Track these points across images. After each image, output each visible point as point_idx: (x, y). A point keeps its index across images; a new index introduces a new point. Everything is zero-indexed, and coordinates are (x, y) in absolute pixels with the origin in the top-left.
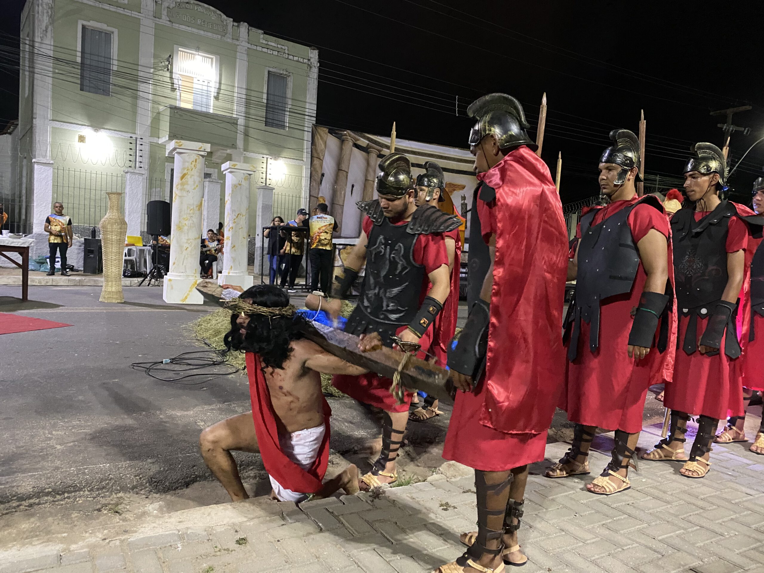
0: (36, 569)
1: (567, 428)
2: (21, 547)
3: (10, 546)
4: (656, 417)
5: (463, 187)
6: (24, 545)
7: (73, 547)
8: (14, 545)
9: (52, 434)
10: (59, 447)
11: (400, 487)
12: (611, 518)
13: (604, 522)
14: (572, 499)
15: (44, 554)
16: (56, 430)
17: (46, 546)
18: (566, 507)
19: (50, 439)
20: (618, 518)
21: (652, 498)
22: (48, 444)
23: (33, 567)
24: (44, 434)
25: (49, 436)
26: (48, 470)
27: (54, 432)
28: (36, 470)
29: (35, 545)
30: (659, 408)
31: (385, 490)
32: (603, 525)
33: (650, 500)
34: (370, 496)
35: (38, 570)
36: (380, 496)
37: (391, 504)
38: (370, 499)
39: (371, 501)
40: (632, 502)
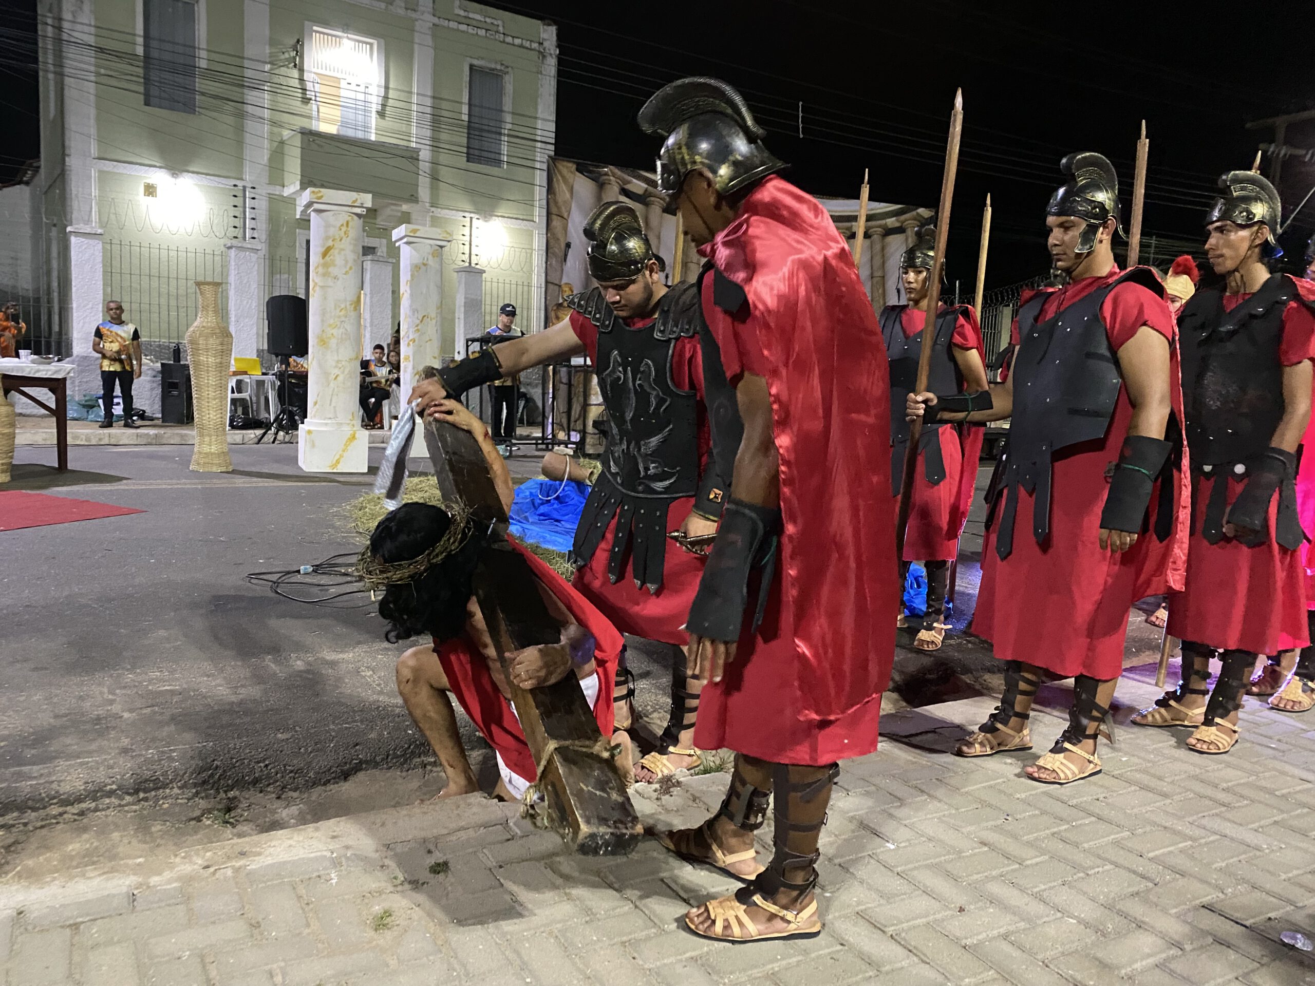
0: (92, 917)
1: (994, 673)
2: (67, 882)
3: (48, 879)
4: (1147, 653)
6: (72, 878)
7: (154, 880)
8: (54, 879)
9: (114, 694)
10: (126, 715)
11: (707, 775)
12: (1068, 822)
13: (1055, 830)
14: (1000, 791)
15: (106, 893)
16: (121, 688)
17: (108, 879)
18: (990, 806)
19: (112, 702)
20: (1079, 822)
21: (1138, 788)
22: (108, 710)
23: (88, 915)
24: (101, 693)
25: (110, 697)
26: (110, 754)
27: (118, 691)
28: (90, 753)
29: (90, 878)
30: (1152, 637)
31: (681, 779)
32: (1053, 834)
33: (1135, 791)
34: (655, 791)
35: (95, 920)
36: (672, 790)
37: (691, 803)
38: (655, 795)
39: (657, 799)
40: (1104, 795)
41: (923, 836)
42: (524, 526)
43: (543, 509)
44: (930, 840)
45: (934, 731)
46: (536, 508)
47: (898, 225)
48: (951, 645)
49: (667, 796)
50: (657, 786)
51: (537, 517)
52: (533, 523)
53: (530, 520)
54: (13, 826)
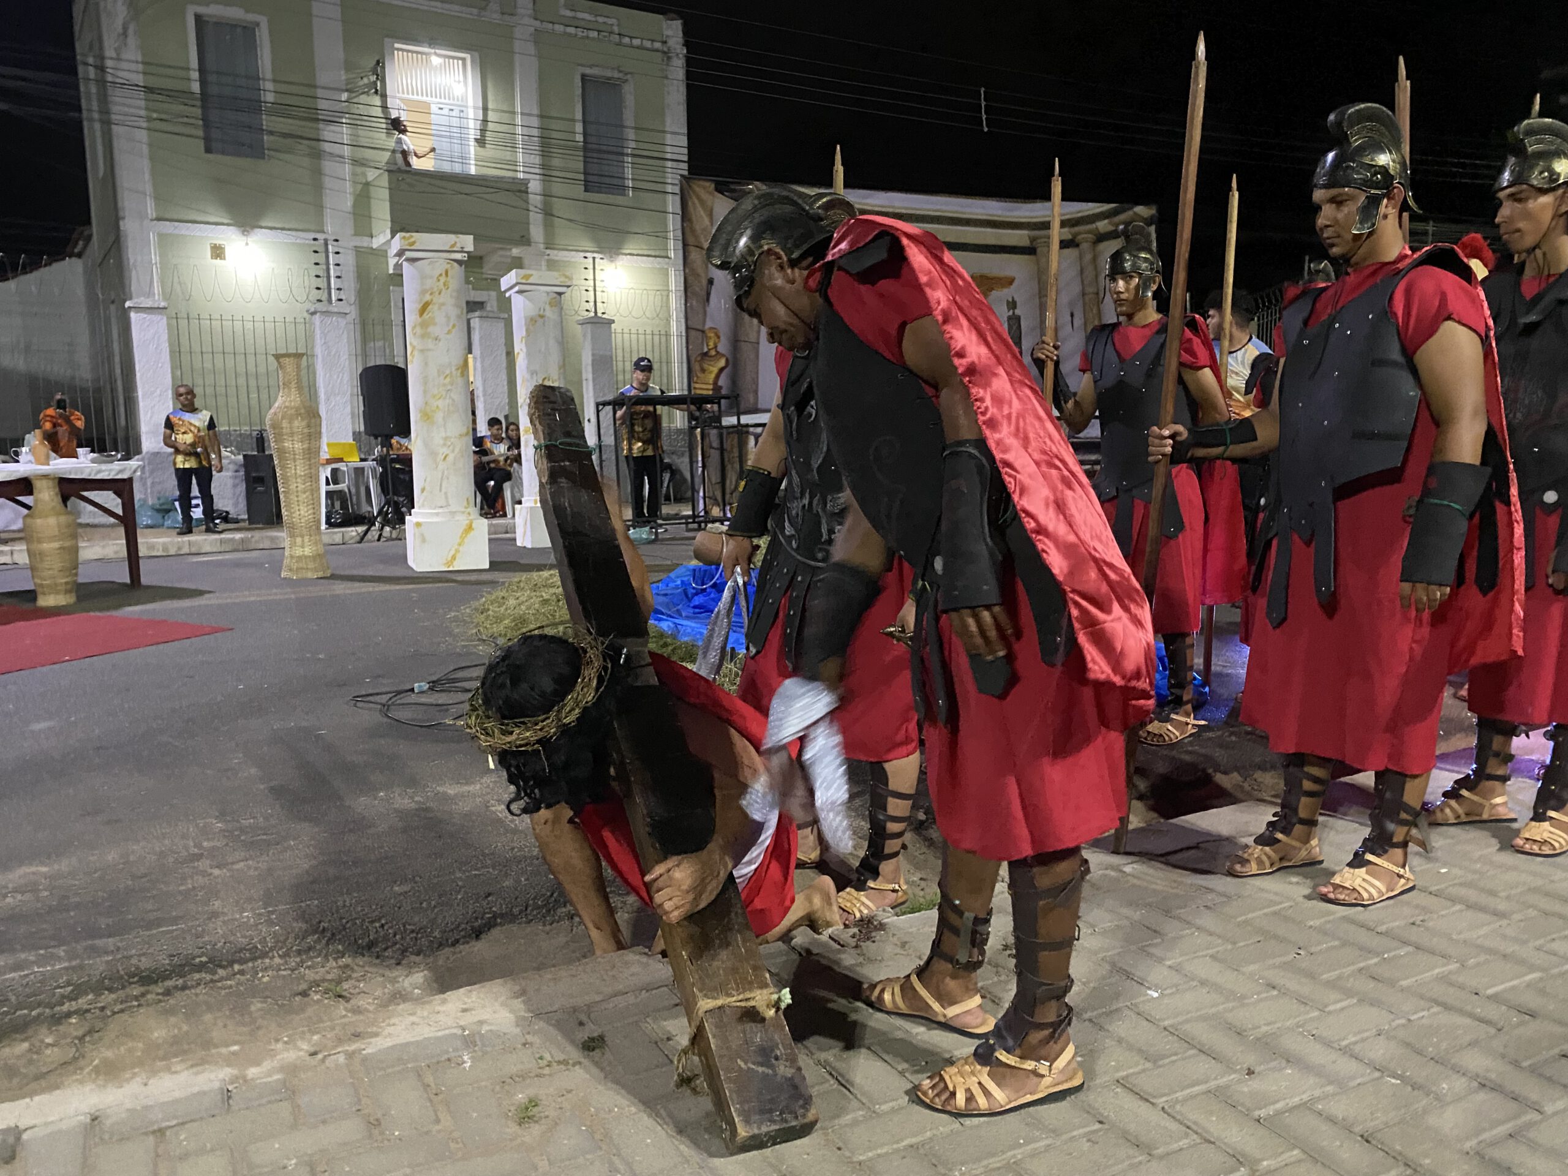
0: (180, 1121)
1: (1265, 770)
2: (148, 1078)
3: (127, 1076)
4: (1458, 736)
5: (1010, 281)
6: (154, 1073)
7: (252, 1072)
8: (135, 1075)
9: (202, 848)
10: (216, 872)
11: (917, 914)
12: (1377, 954)
13: (1362, 965)
14: (1286, 919)
15: (196, 1090)
16: (208, 840)
17: (197, 1074)
18: (1276, 937)
19: (198, 857)
20: (1392, 954)
21: (1464, 907)
22: (194, 868)
23: (175, 1117)
24: (186, 848)
25: (197, 851)
26: (198, 919)
27: (205, 844)
28: (173, 921)
29: (176, 1072)
31: (885, 921)
32: (1360, 970)
33: (1461, 911)
34: (853, 936)
35: (183, 1124)
36: (873, 934)
37: (898, 950)
38: (853, 941)
39: (856, 947)
40: (1421, 918)
41: (1193, 980)
42: (677, 621)
43: (698, 600)
44: (1203, 983)
45: (1196, 847)
46: (690, 600)
47: (1111, 228)
48: (1210, 739)
49: (869, 943)
50: (856, 930)
51: (692, 611)
52: (688, 618)
53: (684, 614)
54: (88, 1011)
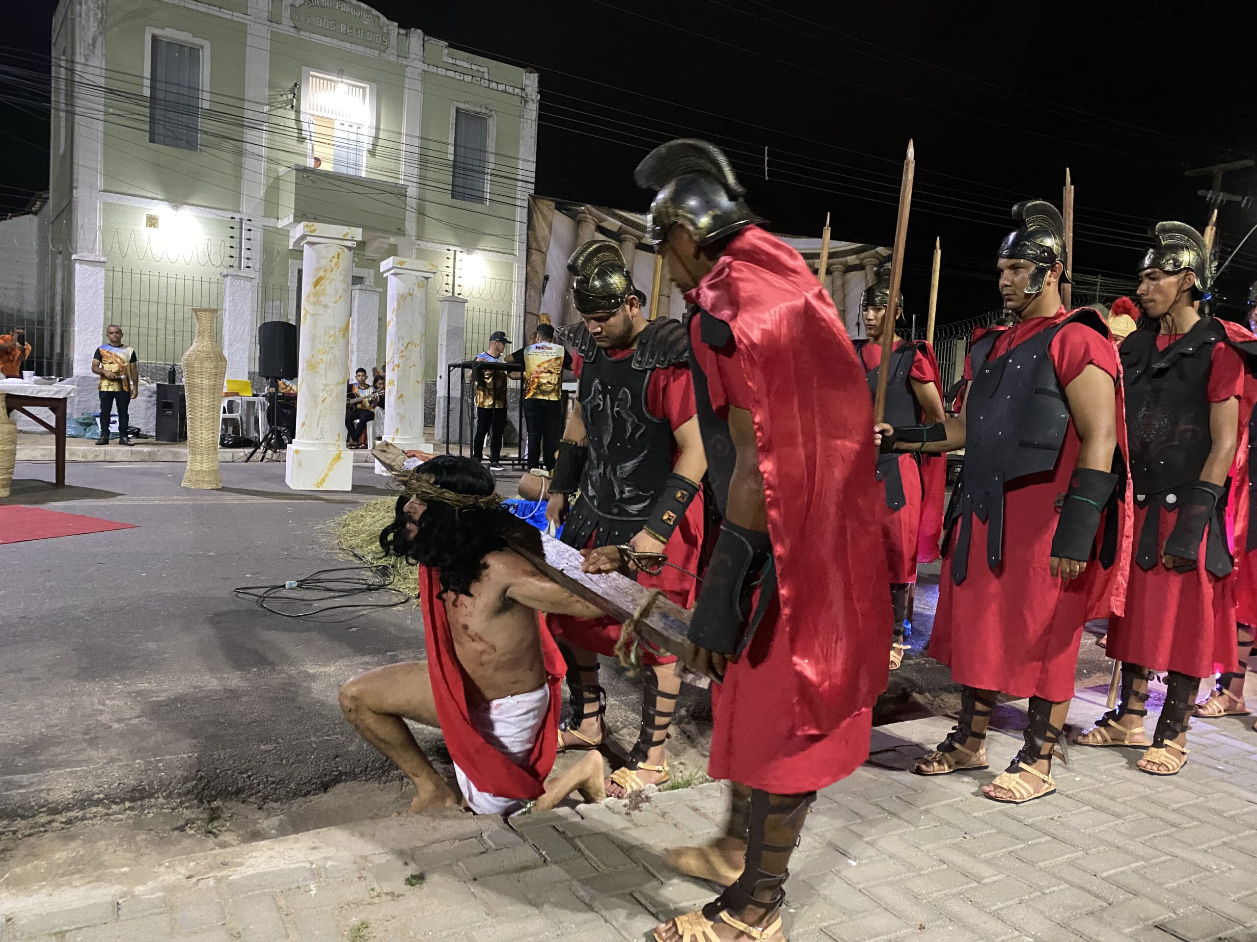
0: (78, 926)
1: (950, 692)
2: (54, 890)
3: (36, 887)
4: (1098, 675)
6: (58, 886)
7: (139, 889)
8: (43, 887)
9: (104, 705)
10: (116, 726)
11: (675, 791)
12: (1024, 841)
13: (1012, 848)
14: (958, 810)
15: (91, 902)
16: (110, 699)
17: (94, 888)
18: (949, 824)
19: (101, 712)
20: (1034, 842)
21: (1090, 808)
22: (97, 720)
23: (74, 923)
24: (92, 704)
25: (100, 707)
26: (98, 763)
27: (107, 702)
28: (79, 763)
29: (76, 887)
30: (1102, 659)
31: (650, 795)
32: (1010, 853)
33: (1089, 811)
34: (625, 806)
35: (80, 928)
36: (641, 805)
37: (660, 819)
38: (624, 810)
39: (627, 814)
40: (1058, 815)
41: (883, 853)
44: (891, 857)
45: (894, 750)
47: (858, 262)
48: (910, 665)
49: (636, 812)
50: (627, 801)
